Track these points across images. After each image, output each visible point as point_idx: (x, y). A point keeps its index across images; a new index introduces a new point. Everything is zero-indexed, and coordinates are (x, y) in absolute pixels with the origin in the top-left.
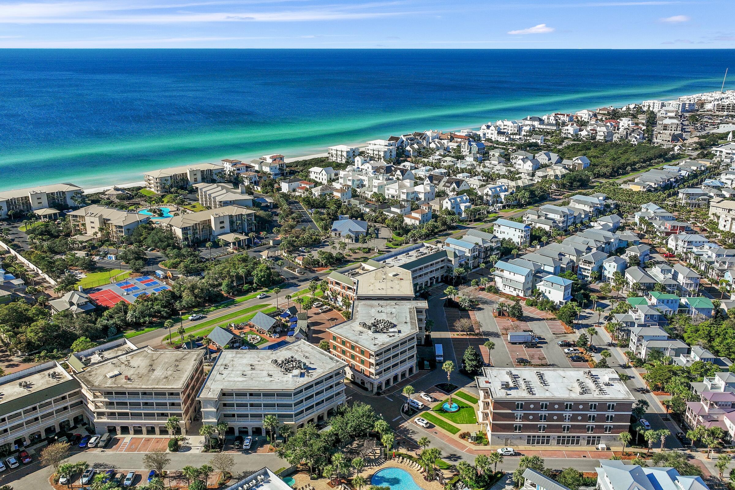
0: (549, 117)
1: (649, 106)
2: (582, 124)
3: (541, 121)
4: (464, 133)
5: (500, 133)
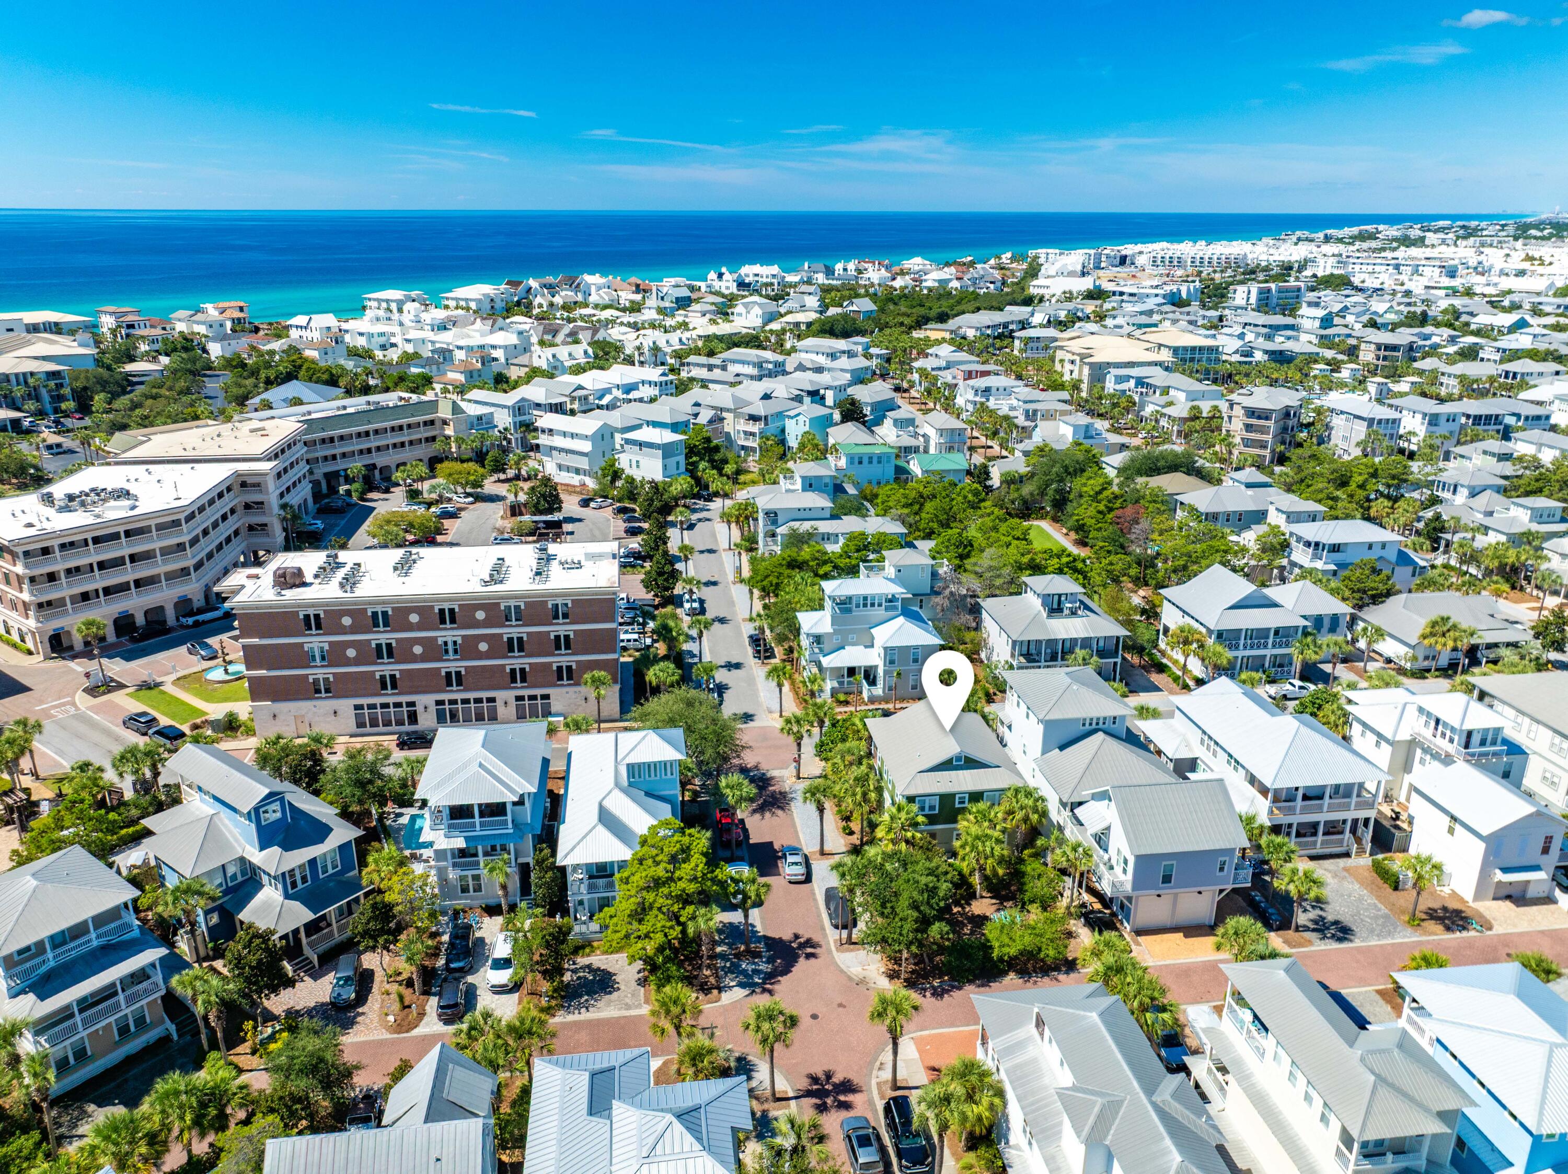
0: (846, 266)
5: (742, 285)
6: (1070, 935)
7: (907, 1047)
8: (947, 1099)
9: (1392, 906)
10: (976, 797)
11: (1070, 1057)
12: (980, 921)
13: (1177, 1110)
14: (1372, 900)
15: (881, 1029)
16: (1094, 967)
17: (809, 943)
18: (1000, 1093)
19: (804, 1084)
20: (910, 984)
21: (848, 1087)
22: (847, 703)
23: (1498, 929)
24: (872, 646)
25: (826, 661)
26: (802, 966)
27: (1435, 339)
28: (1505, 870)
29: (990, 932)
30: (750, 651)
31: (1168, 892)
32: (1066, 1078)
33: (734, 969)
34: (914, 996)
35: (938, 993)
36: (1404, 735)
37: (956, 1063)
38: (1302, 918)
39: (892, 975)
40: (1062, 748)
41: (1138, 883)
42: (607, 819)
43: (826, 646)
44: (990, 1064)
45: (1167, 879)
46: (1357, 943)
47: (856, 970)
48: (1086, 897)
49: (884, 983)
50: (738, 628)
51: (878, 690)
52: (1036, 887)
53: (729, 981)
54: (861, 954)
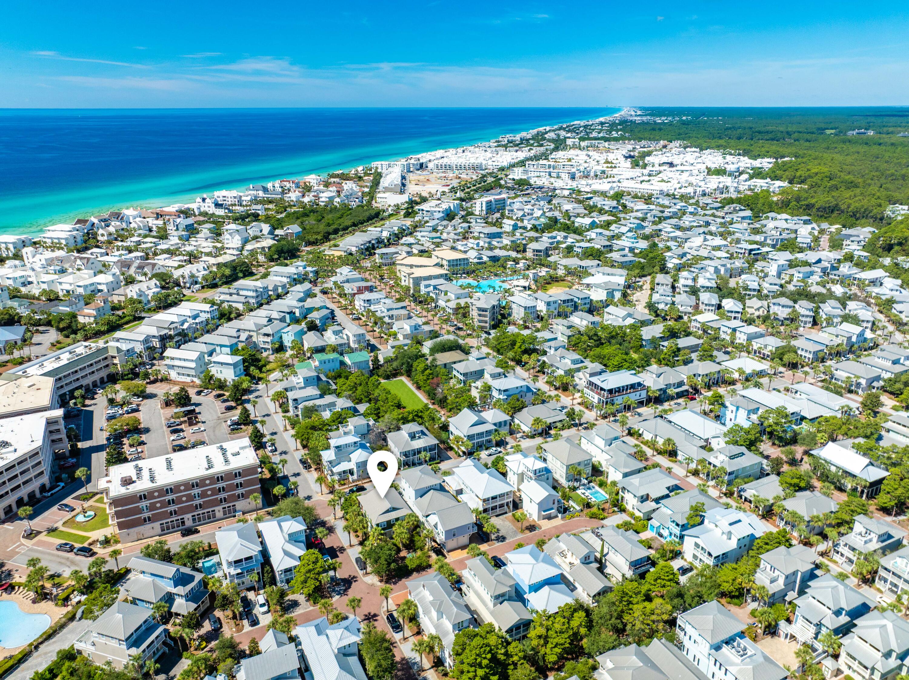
0: (272, 185)
1: (377, 168)
2: (307, 189)
4: (173, 208)
5: (218, 205)
6: (429, 557)
7: (390, 600)
8: (404, 610)
9: (517, 527)
10: (397, 519)
11: (432, 594)
12: (404, 558)
13: (456, 600)
14: (512, 527)
15: (383, 597)
16: (436, 566)
17: (354, 577)
18: (416, 606)
19: (363, 617)
20: (387, 582)
21: (375, 615)
22: (344, 484)
23: (543, 529)
24: (350, 461)
25: (335, 470)
26: (354, 584)
27: (559, 238)
28: (544, 511)
29: (407, 562)
30: (301, 466)
31: (455, 539)
32: (431, 598)
33: (334, 591)
34: (388, 585)
35: (395, 583)
36: (520, 472)
37: (404, 601)
38: (493, 537)
39: (381, 581)
40: (421, 497)
41: (446, 538)
42: (287, 553)
43: (334, 464)
44: (413, 599)
45: (454, 535)
46: (507, 541)
47: (370, 582)
48: (433, 544)
49: (379, 584)
50: (293, 455)
51: (355, 477)
52: (418, 544)
53: (333, 594)
54: (371, 576)
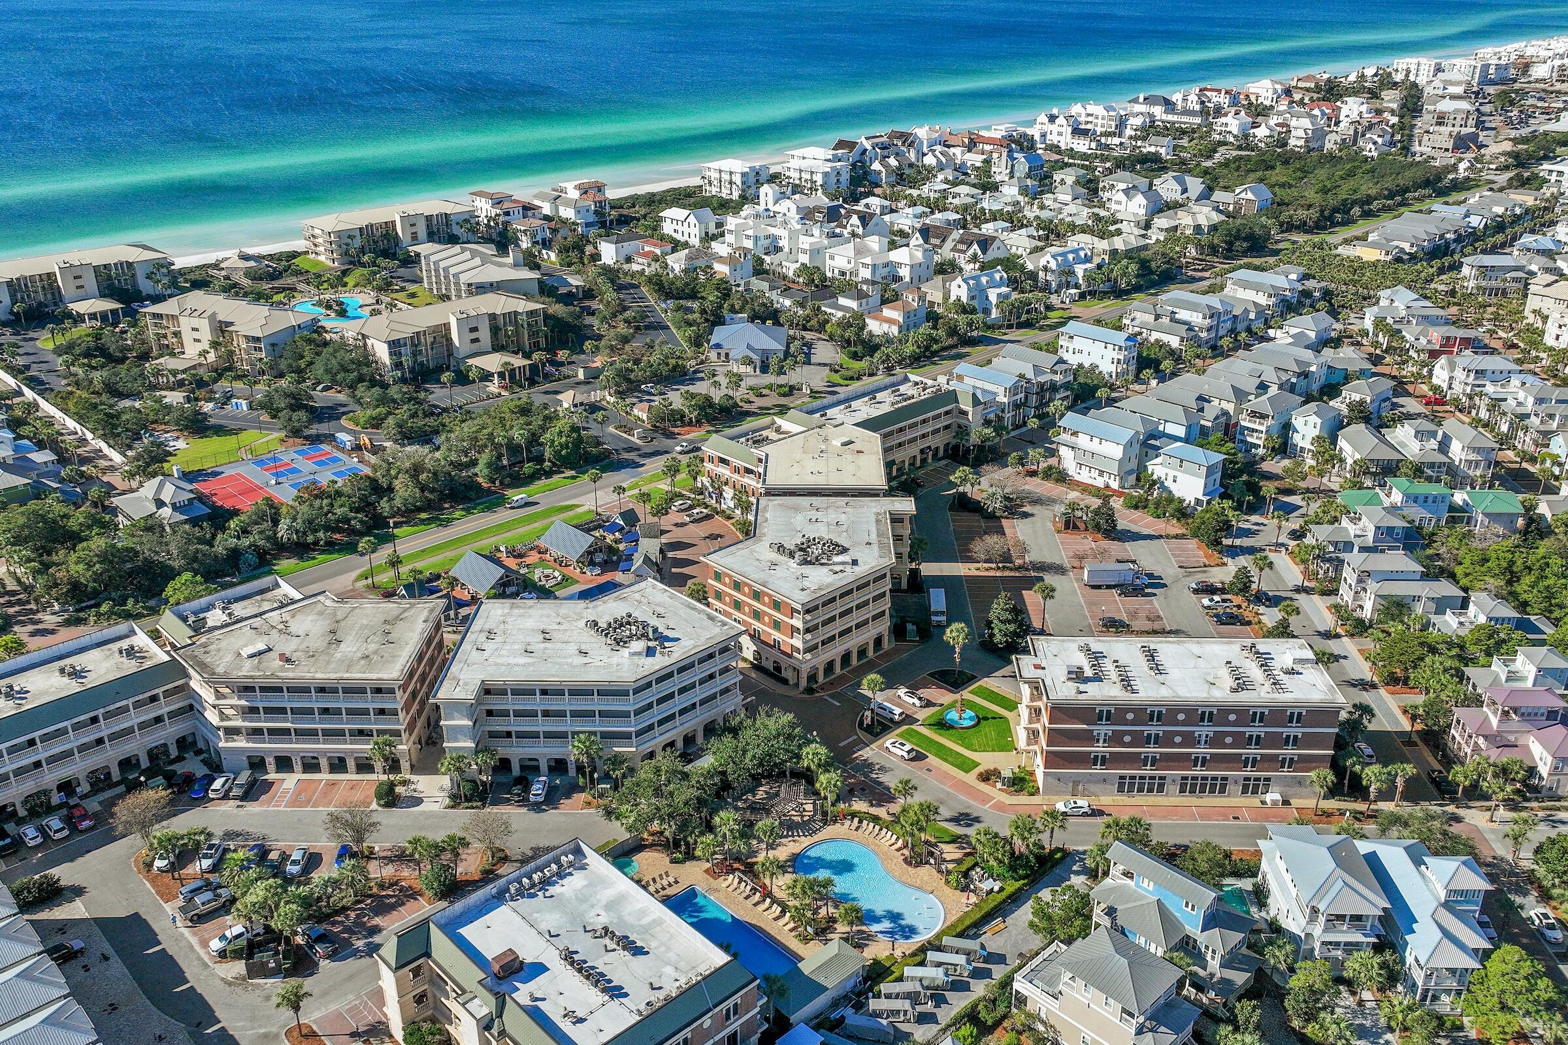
0: (1185, 96)
1: (1408, 72)
2: (1259, 112)
3: (1168, 104)
4: (998, 131)
5: (1078, 132)
42: (1445, 933)
